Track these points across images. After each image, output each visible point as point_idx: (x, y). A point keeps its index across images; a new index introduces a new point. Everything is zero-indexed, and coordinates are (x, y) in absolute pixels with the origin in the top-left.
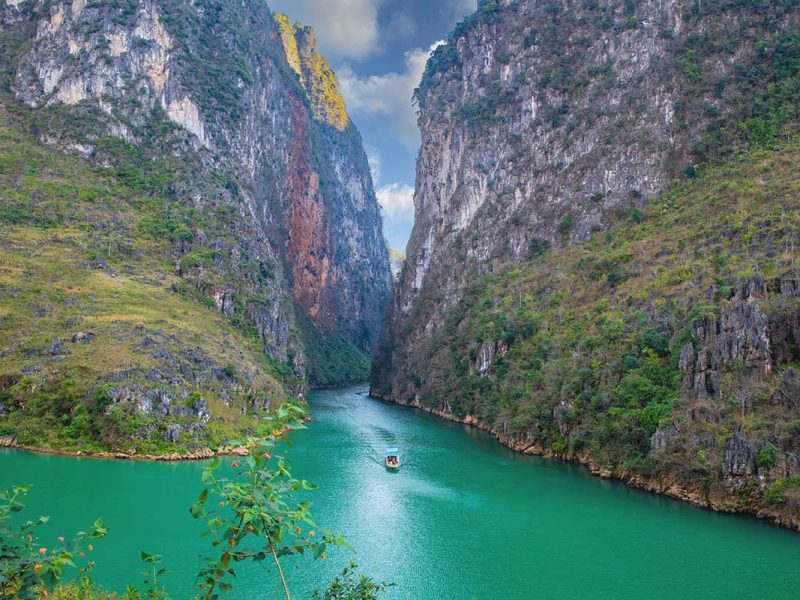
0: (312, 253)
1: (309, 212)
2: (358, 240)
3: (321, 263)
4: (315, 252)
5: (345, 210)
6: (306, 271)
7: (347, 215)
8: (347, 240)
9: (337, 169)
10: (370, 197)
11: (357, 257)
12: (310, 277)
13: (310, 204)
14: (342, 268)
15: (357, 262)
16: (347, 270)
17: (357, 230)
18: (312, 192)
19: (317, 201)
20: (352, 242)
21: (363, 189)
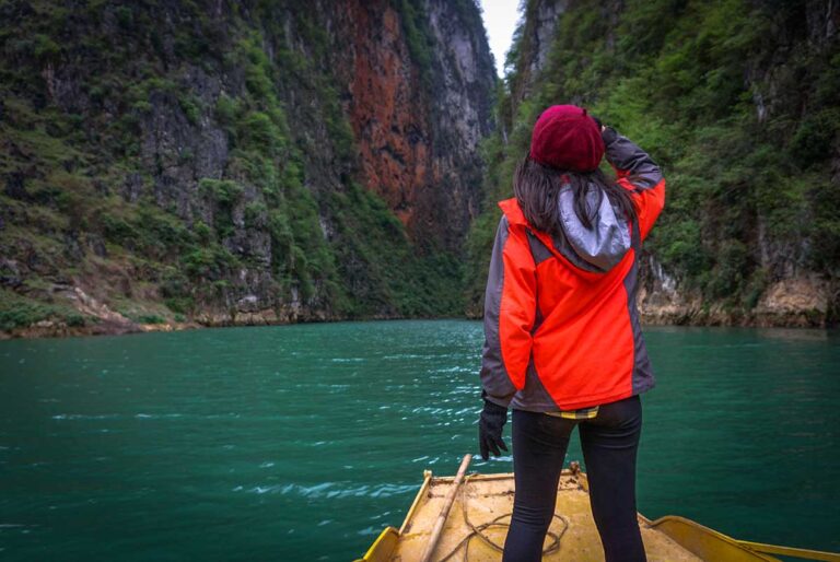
0: (395, 129)
1: (386, 66)
2: (471, 123)
3: (414, 149)
4: (401, 128)
5: (447, 78)
6: (385, 155)
7: (452, 87)
8: (453, 121)
9: (434, 21)
10: (484, 63)
11: (471, 146)
12: (393, 165)
13: (387, 56)
14: (448, 159)
15: (471, 153)
16: (456, 164)
17: (468, 109)
18: (389, 38)
19: (399, 52)
20: (462, 125)
21: (474, 51)
